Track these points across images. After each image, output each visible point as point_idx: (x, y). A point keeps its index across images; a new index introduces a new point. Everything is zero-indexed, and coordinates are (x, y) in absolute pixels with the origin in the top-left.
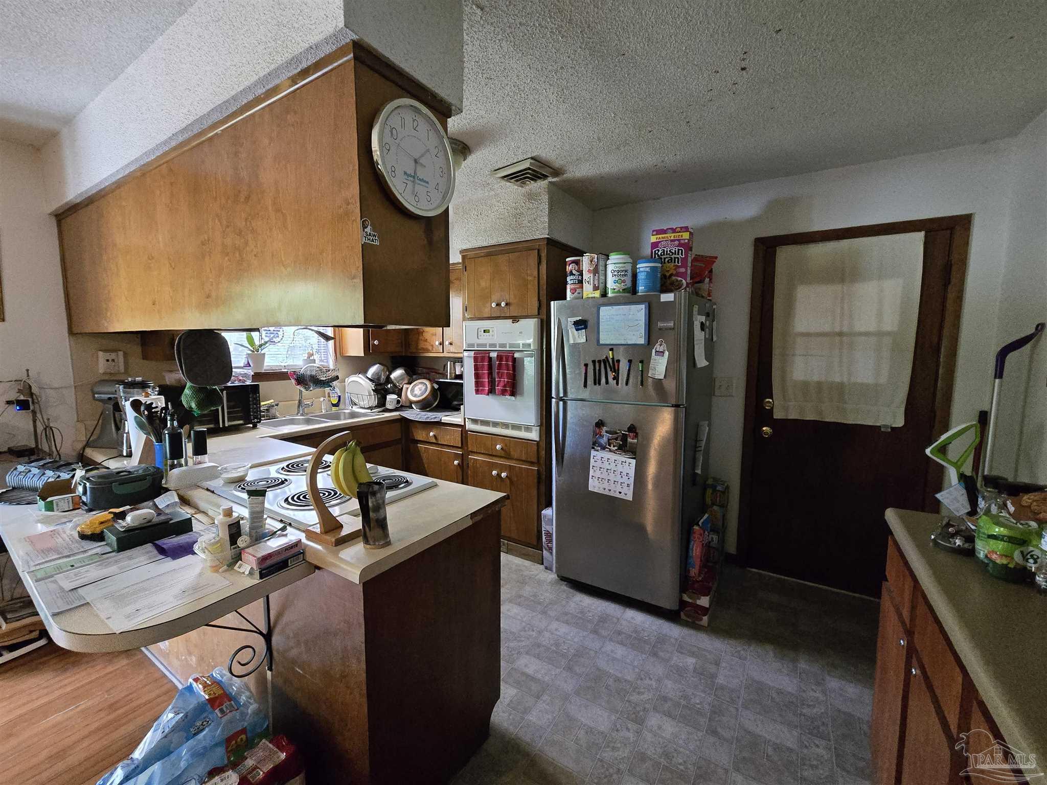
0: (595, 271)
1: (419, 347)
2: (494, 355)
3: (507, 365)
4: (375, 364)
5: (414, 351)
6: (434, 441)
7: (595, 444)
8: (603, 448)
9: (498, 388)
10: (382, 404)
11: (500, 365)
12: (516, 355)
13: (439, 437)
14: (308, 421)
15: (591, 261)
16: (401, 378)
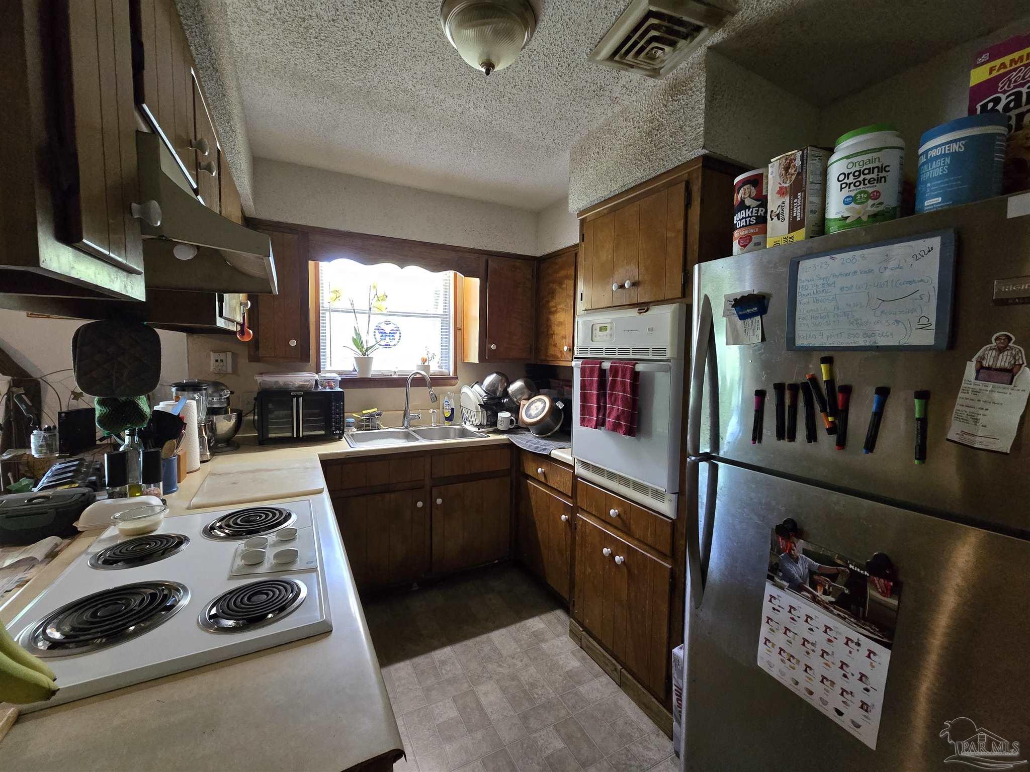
0: (796, 189)
1: (549, 354)
2: (606, 365)
3: (623, 383)
4: (493, 373)
5: (543, 357)
6: (543, 480)
7: (775, 571)
8: (797, 587)
9: (610, 420)
10: (492, 423)
11: (614, 382)
12: (640, 367)
13: (548, 477)
14: (408, 436)
15: (787, 169)
16: (519, 391)
